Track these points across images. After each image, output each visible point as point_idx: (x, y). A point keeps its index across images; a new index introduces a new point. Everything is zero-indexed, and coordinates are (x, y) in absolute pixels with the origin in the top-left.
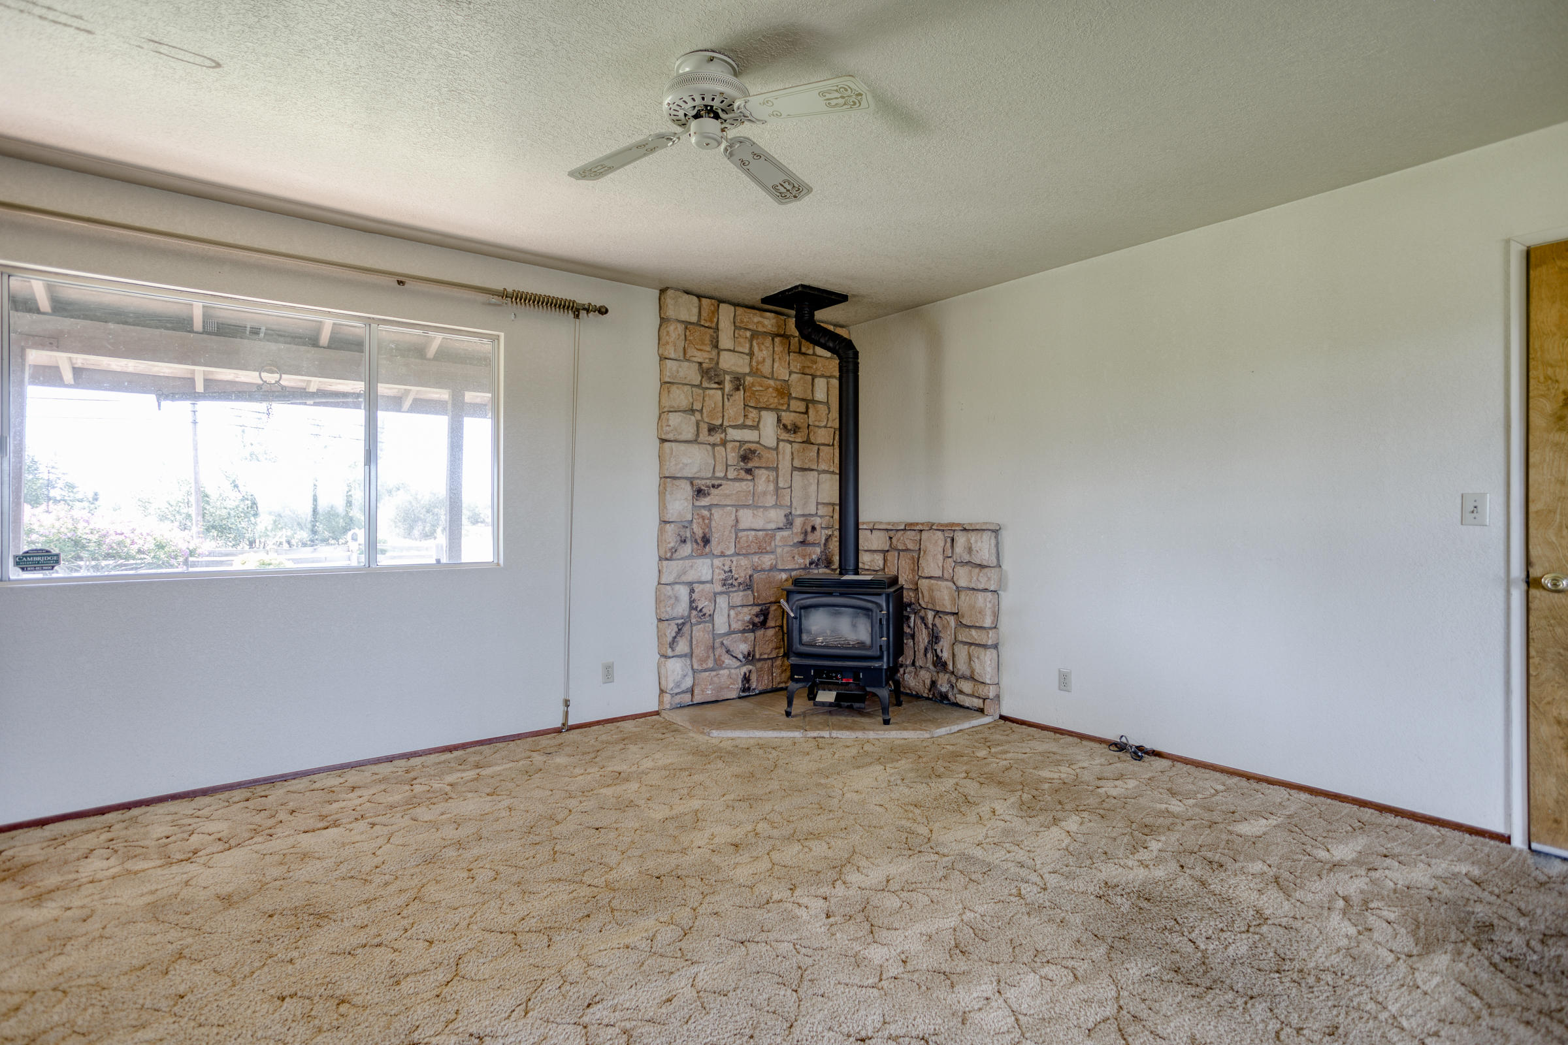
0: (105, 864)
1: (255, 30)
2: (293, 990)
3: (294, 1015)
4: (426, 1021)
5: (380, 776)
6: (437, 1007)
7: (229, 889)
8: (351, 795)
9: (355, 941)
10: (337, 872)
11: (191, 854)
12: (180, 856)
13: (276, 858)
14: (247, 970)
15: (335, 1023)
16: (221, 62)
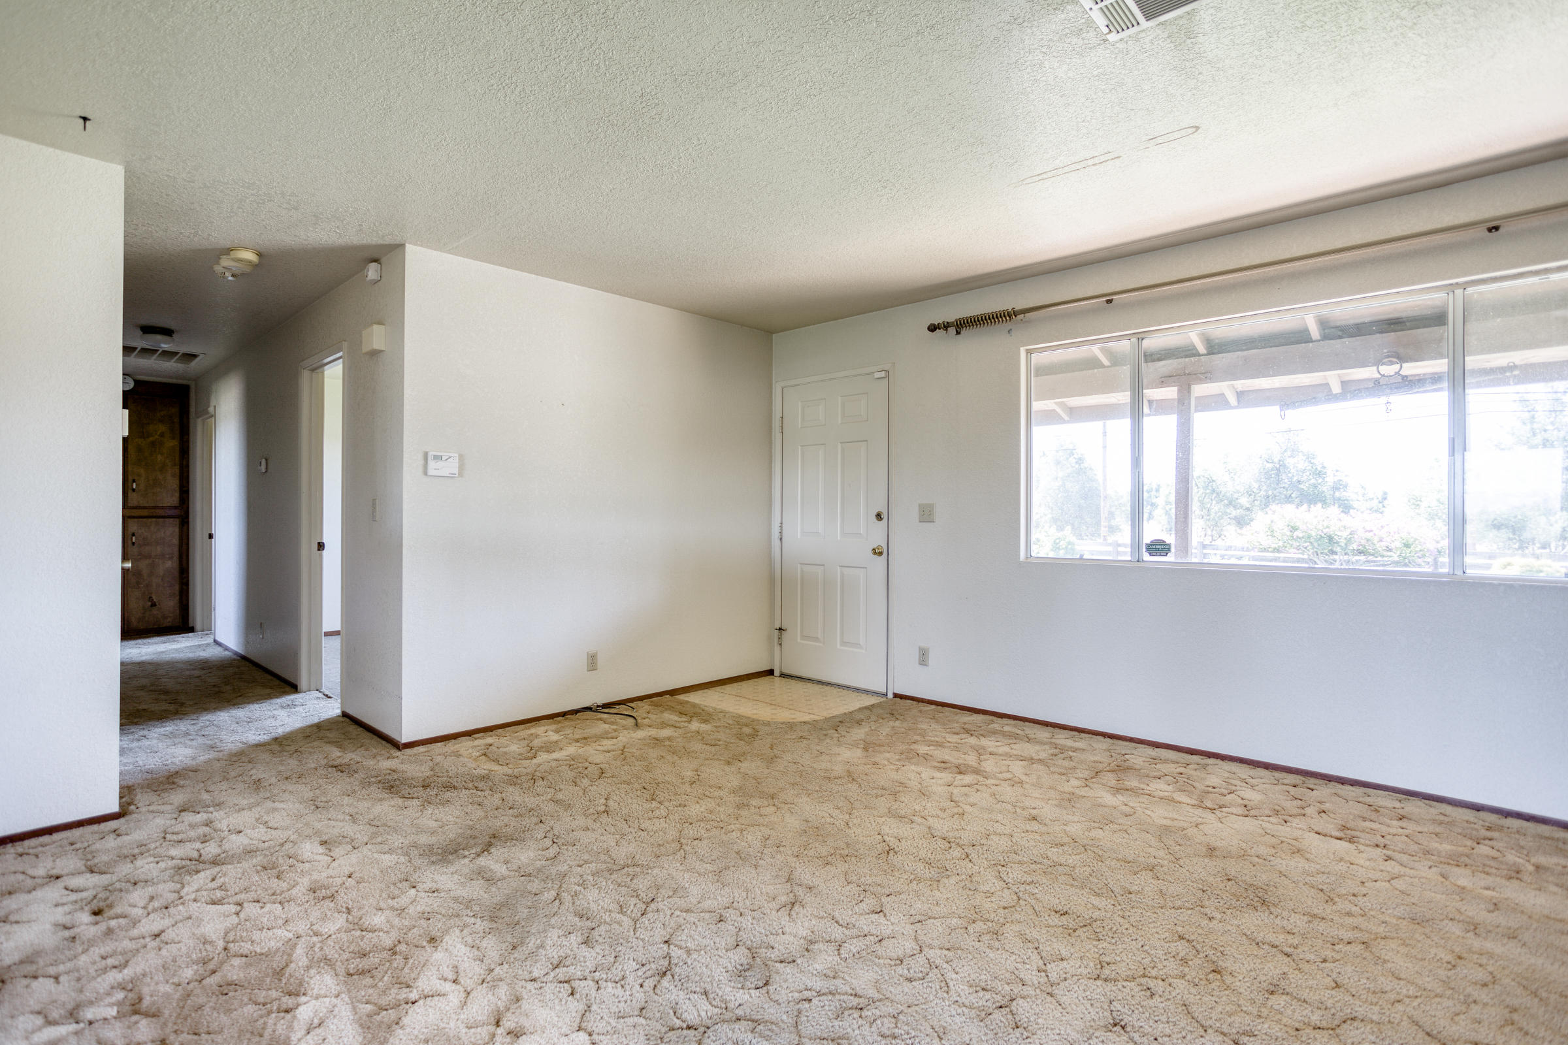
0: (1166, 787)
1: (1200, 88)
2: (1192, 938)
3: (1178, 954)
4: (1264, 1037)
5: (1446, 819)
6: (1285, 1036)
7: (1218, 844)
8: (1395, 823)
9: (1271, 938)
10: (1311, 878)
11: (1217, 807)
12: (1210, 805)
13: (1274, 840)
14: (1178, 903)
15: (1197, 981)
16: (1197, 125)
